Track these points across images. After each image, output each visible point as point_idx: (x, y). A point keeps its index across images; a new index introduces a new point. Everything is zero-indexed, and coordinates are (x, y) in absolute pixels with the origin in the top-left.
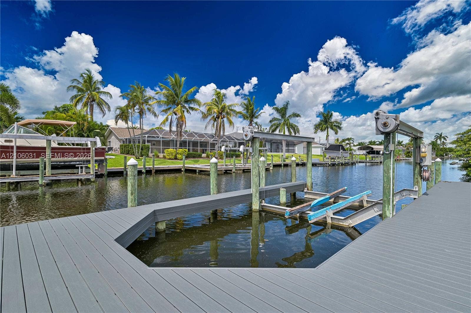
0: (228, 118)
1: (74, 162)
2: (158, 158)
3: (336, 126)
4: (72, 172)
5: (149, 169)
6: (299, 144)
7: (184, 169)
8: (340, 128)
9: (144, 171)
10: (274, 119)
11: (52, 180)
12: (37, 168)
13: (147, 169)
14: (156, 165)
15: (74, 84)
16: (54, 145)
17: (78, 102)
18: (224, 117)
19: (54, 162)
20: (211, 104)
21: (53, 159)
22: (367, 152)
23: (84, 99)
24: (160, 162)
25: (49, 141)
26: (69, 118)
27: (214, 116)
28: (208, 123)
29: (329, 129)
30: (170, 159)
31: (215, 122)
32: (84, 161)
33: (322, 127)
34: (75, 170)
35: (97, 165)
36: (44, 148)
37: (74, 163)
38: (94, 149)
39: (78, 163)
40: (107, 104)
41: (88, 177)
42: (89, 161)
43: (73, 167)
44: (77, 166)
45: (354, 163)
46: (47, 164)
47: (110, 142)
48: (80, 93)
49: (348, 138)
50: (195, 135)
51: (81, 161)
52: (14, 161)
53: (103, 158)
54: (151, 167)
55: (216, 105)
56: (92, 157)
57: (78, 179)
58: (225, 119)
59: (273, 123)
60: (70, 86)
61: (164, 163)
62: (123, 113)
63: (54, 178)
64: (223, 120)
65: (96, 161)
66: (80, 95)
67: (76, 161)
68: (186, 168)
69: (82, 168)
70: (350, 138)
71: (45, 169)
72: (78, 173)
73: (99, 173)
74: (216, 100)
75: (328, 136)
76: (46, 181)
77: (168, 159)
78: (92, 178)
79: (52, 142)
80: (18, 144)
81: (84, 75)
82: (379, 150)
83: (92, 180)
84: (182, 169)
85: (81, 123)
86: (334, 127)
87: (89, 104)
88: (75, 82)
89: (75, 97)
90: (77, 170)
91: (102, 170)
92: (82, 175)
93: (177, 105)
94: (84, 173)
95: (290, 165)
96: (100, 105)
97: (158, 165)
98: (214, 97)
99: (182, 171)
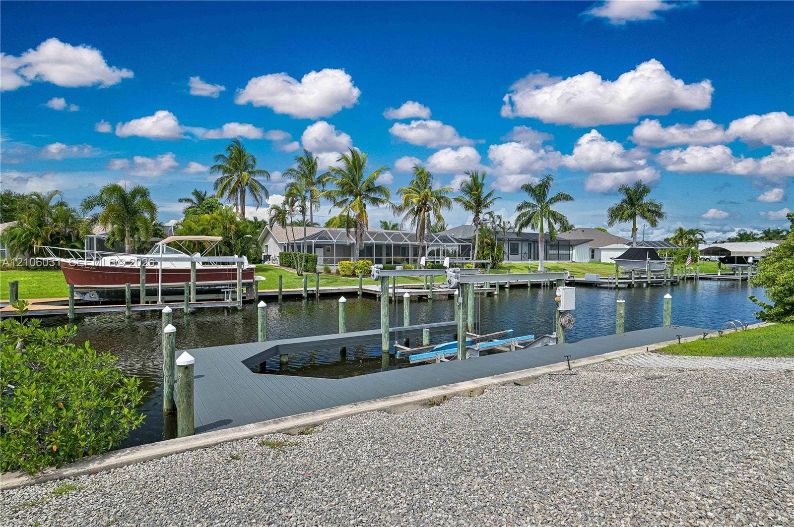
0: (436, 211)
1: (219, 285)
2: (329, 275)
3: (653, 212)
4: (218, 298)
5: (312, 292)
6: (580, 244)
7: (361, 293)
8: (660, 215)
9: (304, 295)
10: (526, 205)
11: (198, 308)
12: (181, 293)
13: (309, 292)
14: (323, 286)
15: (219, 163)
16: (199, 266)
17: (225, 188)
18: (429, 210)
19: (199, 286)
20: (409, 190)
21: (197, 283)
22: (720, 259)
23: (232, 183)
24: (330, 280)
25: (193, 264)
26: (213, 220)
27: (414, 208)
28: (406, 218)
29: (638, 218)
30: (345, 276)
31: (416, 216)
32: (230, 285)
33: (623, 214)
34: (220, 295)
35: (245, 289)
36: (189, 271)
37: (220, 287)
38: (241, 271)
39: (223, 287)
40: (263, 188)
41: (235, 305)
42: (235, 285)
43: (218, 292)
44: (222, 290)
45: (676, 282)
46: (192, 290)
47: (267, 246)
48: (226, 175)
49: (692, 230)
50: (387, 237)
51: (227, 285)
52: (160, 285)
53: (252, 281)
54: (315, 289)
55: (416, 191)
56: (239, 281)
57: (224, 307)
58: (431, 212)
59: (523, 211)
60: (215, 166)
61: (335, 283)
62: (280, 213)
63: (199, 306)
64: (429, 214)
65: (243, 284)
66: (227, 177)
67: (221, 285)
68: (363, 291)
69: (228, 292)
70: (694, 229)
71: (190, 294)
72: (223, 300)
73: (247, 299)
74: (417, 182)
75: (635, 230)
76: (191, 310)
77: (343, 276)
78: (238, 305)
79: (197, 263)
80: (163, 268)
81: (231, 148)
82: (743, 255)
83: (239, 308)
84: (359, 293)
85: (228, 226)
86: (649, 215)
87: (239, 190)
88: (221, 159)
89: (221, 180)
90: (223, 295)
91: (251, 295)
92: (228, 302)
93: (356, 197)
94: (230, 300)
95: (544, 286)
96: (253, 190)
97: (325, 286)
98: (415, 178)
99: (359, 295)
